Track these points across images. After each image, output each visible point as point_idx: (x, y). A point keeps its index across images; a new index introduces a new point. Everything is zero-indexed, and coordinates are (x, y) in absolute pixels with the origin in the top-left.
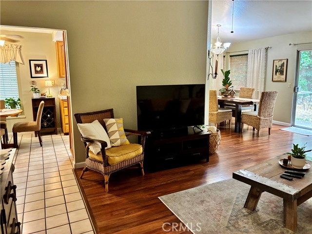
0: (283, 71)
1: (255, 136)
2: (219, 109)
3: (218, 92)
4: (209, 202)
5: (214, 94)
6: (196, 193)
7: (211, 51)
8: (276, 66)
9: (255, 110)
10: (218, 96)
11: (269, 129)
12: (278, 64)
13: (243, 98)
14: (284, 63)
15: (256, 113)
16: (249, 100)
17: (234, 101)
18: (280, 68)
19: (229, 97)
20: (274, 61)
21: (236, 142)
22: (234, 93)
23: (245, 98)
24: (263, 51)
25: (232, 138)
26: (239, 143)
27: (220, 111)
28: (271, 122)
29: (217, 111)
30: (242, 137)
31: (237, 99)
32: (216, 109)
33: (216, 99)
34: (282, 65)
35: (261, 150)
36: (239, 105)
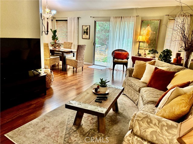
0: (88, 33)
1: (75, 72)
2: (51, 56)
3: (50, 45)
4: (48, 128)
5: (46, 45)
6: (38, 123)
7: (42, 14)
8: (84, 29)
9: (74, 56)
10: (50, 47)
11: (82, 67)
12: (85, 28)
13: (66, 48)
14: (88, 28)
15: (75, 58)
16: (70, 50)
17: (61, 50)
18: (86, 31)
19: (57, 48)
20: (82, 26)
21: (63, 78)
22: (60, 45)
23: (67, 48)
24: (76, 19)
25: (61, 75)
26: (65, 78)
27: (52, 57)
28: (83, 63)
29: (50, 57)
30: (67, 74)
31: (62, 49)
32: (49, 56)
33: (49, 49)
34: (87, 29)
35: (79, 81)
36: (64, 53)
